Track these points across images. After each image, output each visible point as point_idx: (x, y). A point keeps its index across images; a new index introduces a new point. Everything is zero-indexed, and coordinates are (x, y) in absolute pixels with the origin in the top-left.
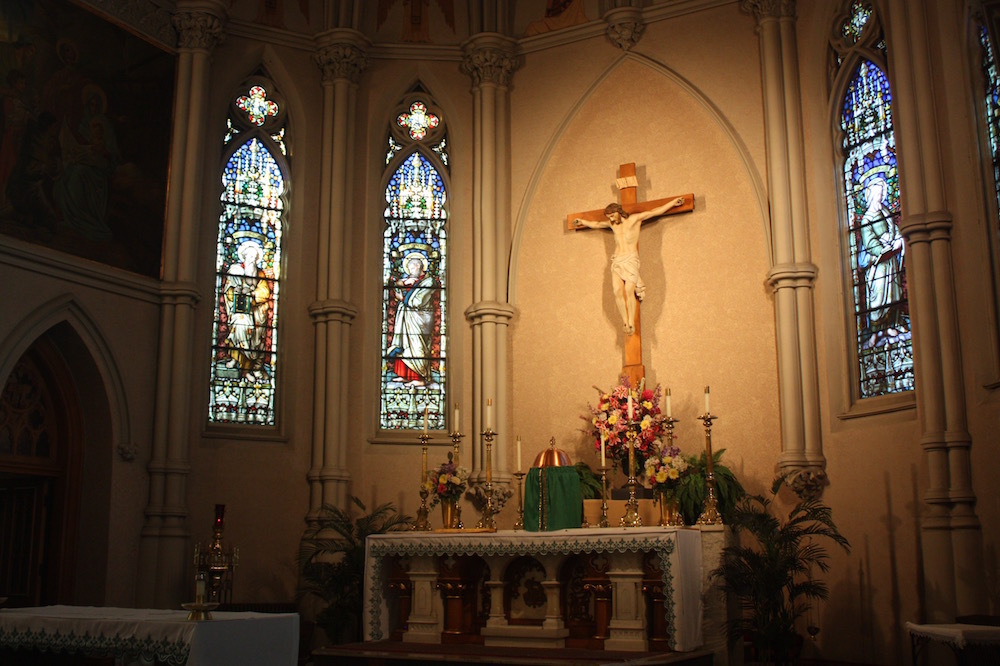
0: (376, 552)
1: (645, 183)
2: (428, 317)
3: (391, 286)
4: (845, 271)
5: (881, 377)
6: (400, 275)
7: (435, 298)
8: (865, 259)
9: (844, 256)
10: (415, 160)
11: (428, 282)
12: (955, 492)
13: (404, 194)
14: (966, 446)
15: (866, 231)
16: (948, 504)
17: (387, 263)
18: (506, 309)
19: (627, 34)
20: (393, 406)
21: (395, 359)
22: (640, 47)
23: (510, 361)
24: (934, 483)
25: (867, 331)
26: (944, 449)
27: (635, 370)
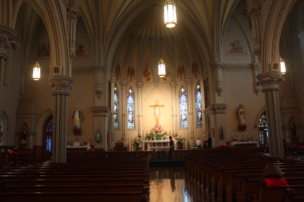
0: (144, 143)
1: (159, 103)
2: (132, 115)
3: (128, 111)
4: (180, 115)
5: (183, 126)
6: (129, 110)
7: (133, 113)
8: (182, 114)
9: (180, 113)
10: (130, 96)
11: (132, 111)
12: (192, 137)
13: (129, 100)
14: (193, 133)
15: (182, 111)
16: (192, 138)
17: (128, 109)
18: (142, 115)
19: (157, 85)
20: (129, 126)
21: (129, 120)
22: (158, 87)
23: (142, 121)
24: (191, 136)
25: (182, 121)
26: (192, 133)
27: (157, 123)
